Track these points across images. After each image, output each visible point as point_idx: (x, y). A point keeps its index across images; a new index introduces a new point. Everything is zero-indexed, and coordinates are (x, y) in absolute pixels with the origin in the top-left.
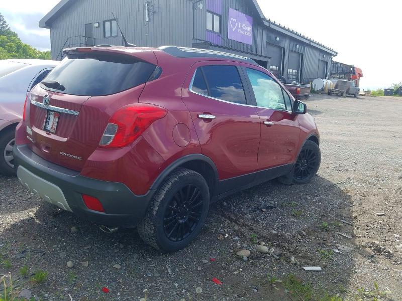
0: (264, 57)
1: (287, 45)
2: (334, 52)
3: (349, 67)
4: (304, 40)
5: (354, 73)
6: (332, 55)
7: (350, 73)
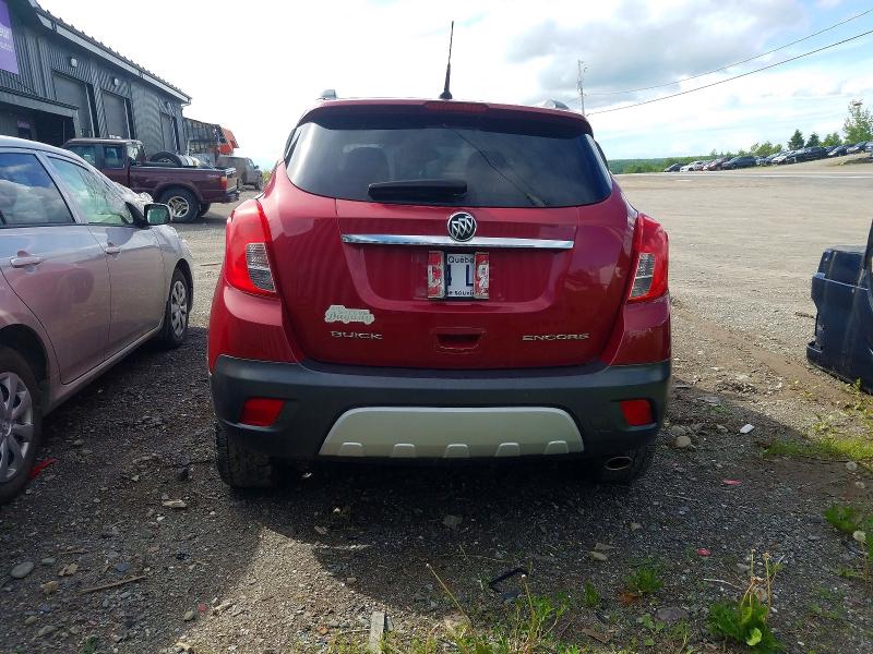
0: (48, 102)
1: (95, 77)
2: (185, 95)
3: (212, 127)
4: (129, 69)
5: (223, 141)
6: (181, 101)
7: (215, 140)
